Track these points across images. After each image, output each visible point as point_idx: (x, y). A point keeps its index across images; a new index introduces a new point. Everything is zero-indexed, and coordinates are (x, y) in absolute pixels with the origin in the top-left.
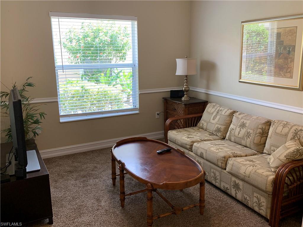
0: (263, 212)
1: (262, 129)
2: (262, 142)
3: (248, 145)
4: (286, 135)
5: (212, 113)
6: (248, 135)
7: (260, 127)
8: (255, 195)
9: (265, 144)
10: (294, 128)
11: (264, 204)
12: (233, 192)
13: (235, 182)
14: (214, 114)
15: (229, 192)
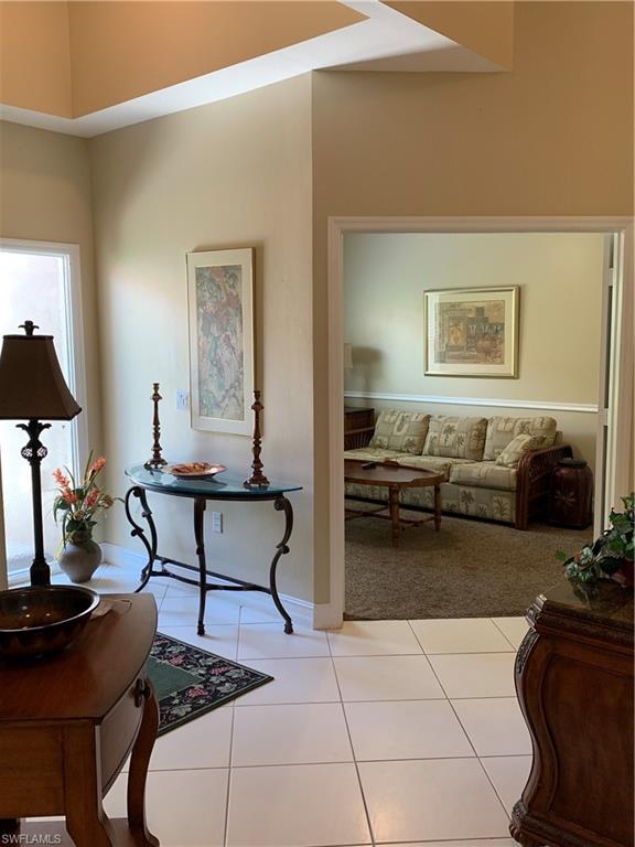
0: (506, 518)
1: (477, 430)
2: (480, 447)
3: (461, 455)
4: (512, 431)
5: (394, 423)
6: (460, 440)
7: (475, 427)
8: (495, 498)
9: (483, 449)
10: (519, 421)
11: (508, 506)
12: (462, 508)
13: (465, 492)
14: (398, 423)
15: (455, 510)
